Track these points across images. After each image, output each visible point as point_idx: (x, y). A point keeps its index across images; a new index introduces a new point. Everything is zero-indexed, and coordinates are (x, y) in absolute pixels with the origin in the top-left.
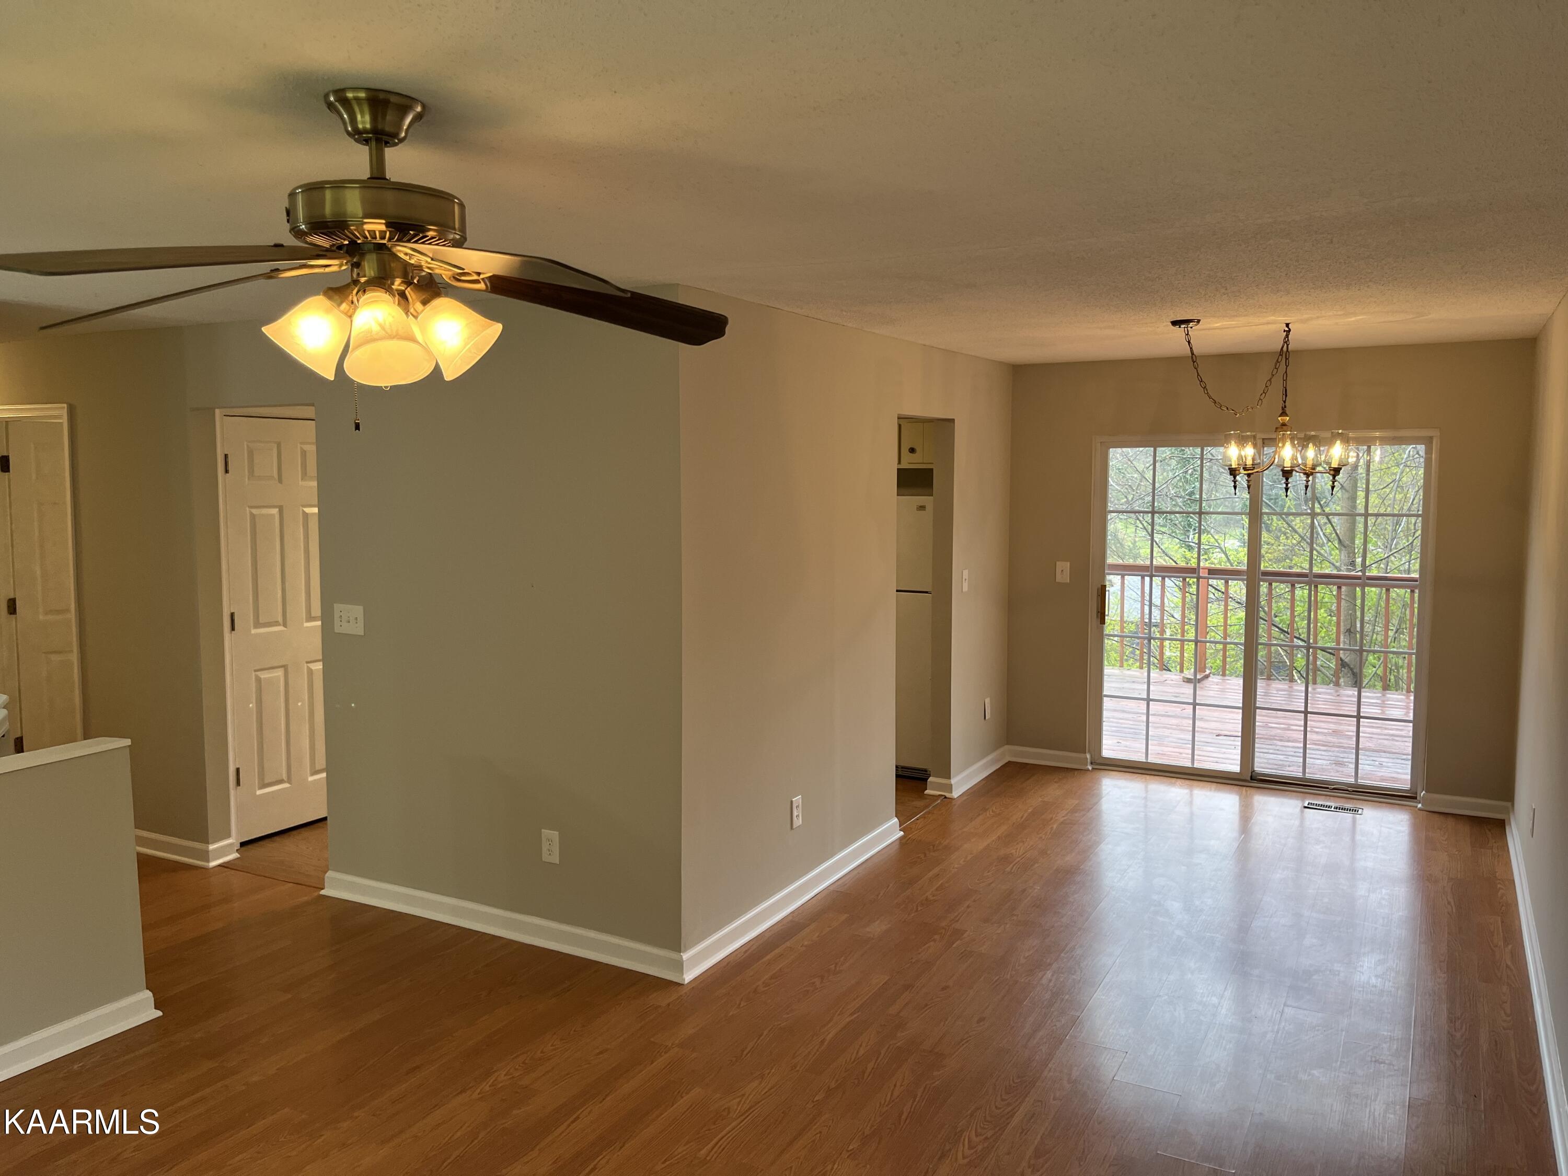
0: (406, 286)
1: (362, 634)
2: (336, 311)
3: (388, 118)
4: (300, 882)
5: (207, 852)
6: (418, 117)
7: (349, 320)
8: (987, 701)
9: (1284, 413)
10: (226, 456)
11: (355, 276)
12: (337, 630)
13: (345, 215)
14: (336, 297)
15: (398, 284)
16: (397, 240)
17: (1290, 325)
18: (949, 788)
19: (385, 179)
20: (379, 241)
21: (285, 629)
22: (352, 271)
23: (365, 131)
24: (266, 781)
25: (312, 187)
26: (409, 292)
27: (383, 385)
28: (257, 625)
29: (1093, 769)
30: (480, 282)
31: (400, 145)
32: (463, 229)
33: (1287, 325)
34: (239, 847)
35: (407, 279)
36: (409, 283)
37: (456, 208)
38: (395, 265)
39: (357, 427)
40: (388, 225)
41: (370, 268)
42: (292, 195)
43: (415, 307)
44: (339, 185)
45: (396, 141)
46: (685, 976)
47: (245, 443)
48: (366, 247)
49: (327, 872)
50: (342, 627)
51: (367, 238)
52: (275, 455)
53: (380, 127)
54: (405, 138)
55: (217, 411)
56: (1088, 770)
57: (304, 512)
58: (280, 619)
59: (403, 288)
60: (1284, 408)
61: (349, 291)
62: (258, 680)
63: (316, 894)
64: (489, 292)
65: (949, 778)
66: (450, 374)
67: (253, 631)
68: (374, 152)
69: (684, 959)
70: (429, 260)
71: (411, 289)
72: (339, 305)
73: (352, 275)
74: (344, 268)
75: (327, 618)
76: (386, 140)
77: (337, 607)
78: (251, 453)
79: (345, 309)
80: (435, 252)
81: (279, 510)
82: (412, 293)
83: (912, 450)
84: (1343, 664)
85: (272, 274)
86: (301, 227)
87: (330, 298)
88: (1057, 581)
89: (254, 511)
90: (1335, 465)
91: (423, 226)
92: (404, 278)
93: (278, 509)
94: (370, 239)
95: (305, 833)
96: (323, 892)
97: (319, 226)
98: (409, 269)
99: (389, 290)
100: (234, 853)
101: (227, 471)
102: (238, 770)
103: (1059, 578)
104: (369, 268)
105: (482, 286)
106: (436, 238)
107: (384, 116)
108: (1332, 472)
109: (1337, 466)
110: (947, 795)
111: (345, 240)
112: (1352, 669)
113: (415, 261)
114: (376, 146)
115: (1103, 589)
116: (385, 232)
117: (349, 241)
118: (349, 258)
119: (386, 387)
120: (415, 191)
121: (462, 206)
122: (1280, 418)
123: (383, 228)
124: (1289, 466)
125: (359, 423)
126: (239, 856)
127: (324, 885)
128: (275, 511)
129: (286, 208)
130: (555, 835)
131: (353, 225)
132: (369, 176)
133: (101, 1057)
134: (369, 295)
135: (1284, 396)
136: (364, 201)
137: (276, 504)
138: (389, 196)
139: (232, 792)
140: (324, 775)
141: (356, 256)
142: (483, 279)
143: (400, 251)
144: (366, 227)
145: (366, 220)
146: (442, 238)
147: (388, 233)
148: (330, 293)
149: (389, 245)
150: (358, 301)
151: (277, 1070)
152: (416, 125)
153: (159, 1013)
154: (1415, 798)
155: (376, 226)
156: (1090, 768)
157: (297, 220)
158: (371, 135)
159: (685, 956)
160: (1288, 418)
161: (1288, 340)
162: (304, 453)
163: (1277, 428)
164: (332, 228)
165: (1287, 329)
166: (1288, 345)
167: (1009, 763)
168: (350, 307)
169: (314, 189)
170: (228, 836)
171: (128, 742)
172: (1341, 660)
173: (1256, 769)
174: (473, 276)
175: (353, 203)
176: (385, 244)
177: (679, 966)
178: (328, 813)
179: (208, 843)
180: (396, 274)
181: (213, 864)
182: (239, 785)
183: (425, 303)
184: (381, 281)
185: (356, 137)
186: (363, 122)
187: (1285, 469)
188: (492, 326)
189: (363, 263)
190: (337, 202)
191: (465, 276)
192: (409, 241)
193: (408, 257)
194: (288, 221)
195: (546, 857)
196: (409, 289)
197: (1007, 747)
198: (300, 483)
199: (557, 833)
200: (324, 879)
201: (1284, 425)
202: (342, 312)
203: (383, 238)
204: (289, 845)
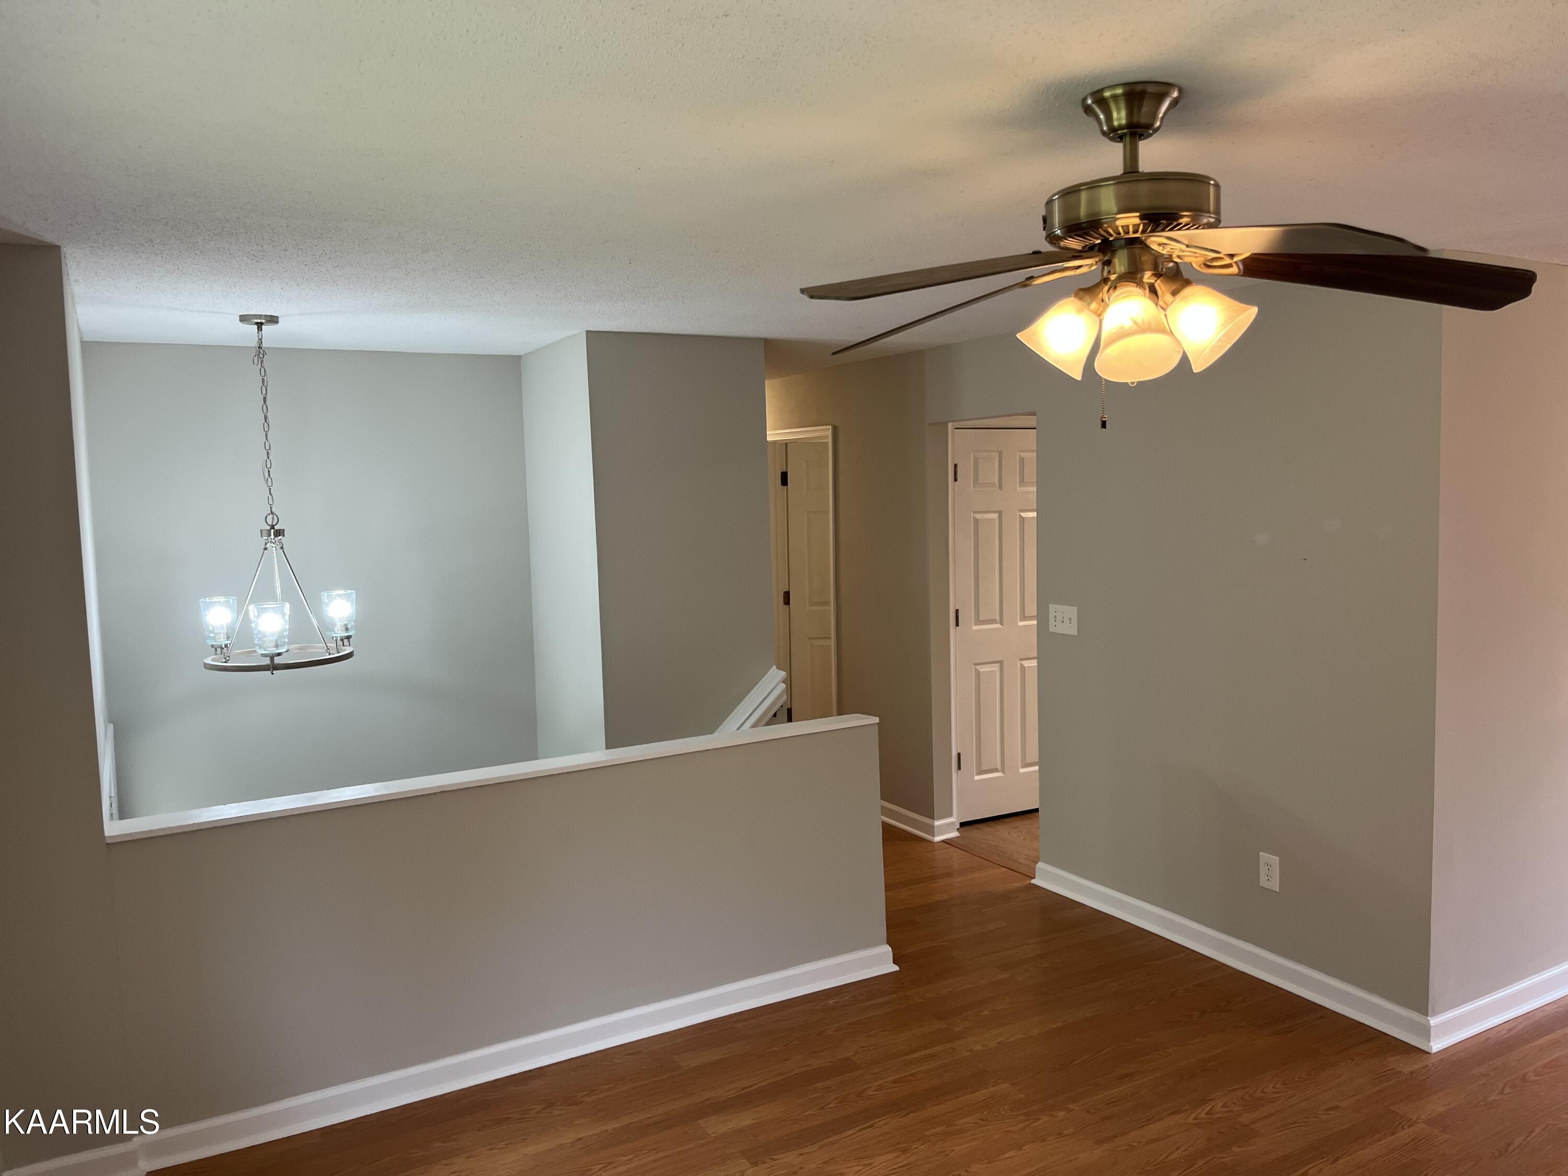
0: (1156, 279)
1: (1076, 634)
2: (1086, 310)
3: (1144, 109)
4: (1012, 868)
5: (933, 827)
6: (1175, 102)
7: (1097, 319)
10: (956, 466)
11: (1105, 274)
12: (1052, 629)
13: (1099, 214)
14: (1087, 298)
15: (1148, 277)
16: (1151, 232)
19: (1138, 172)
20: (1132, 235)
21: (1002, 627)
22: (1103, 270)
23: (1121, 127)
24: (983, 768)
25: (1067, 192)
26: (1159, 285)
27: (1129, 381)
28: (979, 622)
30: (1232, 266)
31: (1154, 135)
32: (1217, 212)
34: (959, 827)
35: (1158, 271)
36: (1158, 275)
37: (1212, 190)
38: (1146, 257)
39: (1104, 425)
40: (1142, 218)
41: (1120, 264)
42: (1050, 202)
43: (1164, 299)
44: (1093, 185)
45: (1151, 132)
46: (1432, 1044)
47: (972, 453)
48: (1117, 244)
49: (1037, 862)
50: (1056, 627)
51: (1120, 234)
52: (997, 463)
53: (1135, 120)
54: (1159, 128)
55: (950, 425)
57: (1020, 515)
58: (998, 618)
59: (1153, 281)
61: (1098, 290)
62: (978, 674)
63: (1028, 882)
64: (1242, 276)
66: (1197, 367)
67: (974, 628)
68: (1128, 147)
69: (1432, 1025)
70: (1184, 247)
71: (1162, 281)
72: (1089, 305)
73: (1102, 274)
74: (1094, 268)
75: (1042, 617)
76: (1141, 133)
77: (1052, 607)
78: (976, 461)
79: (1095, 308)
80: (1190, 238)
81: (999, 515)
82: (1162, 286)
85: (1027, 282)
86: (1056, 233)
87: (1081, 299)
89: (978, 516)
91: (1176, 214)
92: (1155, 270)
93: (997, 514)
94: (1122, 234)
95: (1017, 823)
96: (1033, 881)
97: (1074, 228)
98: (1160, 261)
99: (1140, 284)
100: (954, 832)
101: (956, 480)
102: (959, 755)
104: (1120, 262)
105: (1234, 270)
106: (1189, 224)
107: (1140, 107)
111: (1098, 239)
113: (1168, 252)
114: (1130, 140)
116: (1139, 225)
117: (1102, 240)
118: (1101, 257)
119: (1133, 383)
120: (1168, 179)
121: (1217, 186)
123: (1137, 221)
125: (1105, 421)
126: (959, 835)
127: (1035, 876)
128: (995, 516)
129: (1043, 216)
130: (1275, 860)
131: (1107, 223)
132: (1122, 172)
133: (850, 997)
134: (1118, 291)
136: (1118, 197)
137: (996, 510)
138: (1143, 188)
139: (954, 776)
140: (1036, 768)
141: (1108, 253)
142: (1236, 263)
143: (1153, 242)
144: (1119, 223)
145: (1118, 216)
146: (1195, 223)
147: (1142, 226)
148: (1081, 293)
149: (1143, 237)
150: (1109, 299)
151: (998, 1043)
152: (1172, 111)
153: (896, 968)
155: (1130, 220)
157: (1052, 227)
158: (1125, 131)
159: (1433, 1021)
162: (1022, 461)
164: (1086, 229)
168: (1100, 305)
169: (1069, 193)
170: (951, 815)
171: (876, 720)
174: (1226, 260)
175: (1108, 200)
176: (1138, 238)
177: (1426, 1032)
178: (1041, 804)
179: (933, 818)
180: (1146, 267)
181: (938, 839)
182: (960, 770)
183: (1174, 293)
184: (1132, 276)
185: (1111, 135)
186: (1119, 119)
188: (1246, 311)
189: (1114, 260)
190: (1092, 202)
191: (1217, 261)
192: (1163, 230)
193: (1161, 248)
194: (1044, 229)
195: (1263, 882)
196: (1159, 281)
198: (1018, 488)
199: (1278, 858)
200: (1035, 869)
202: (1092, 311)
203: (1135, 232)
204: (1003, 831)
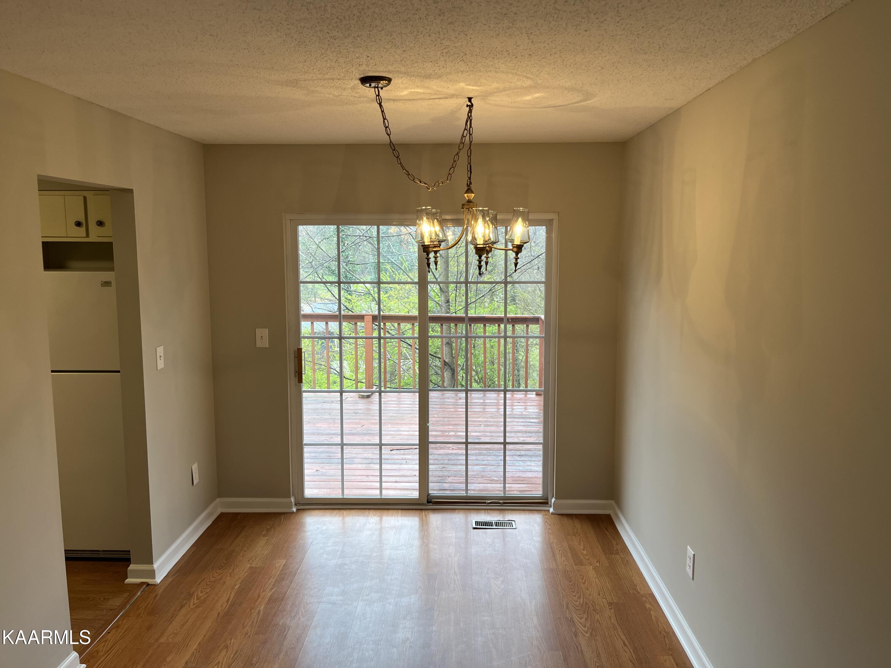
8: (195, 467)
9: (469, 190)
17: (472, 99)
18: (152, 574)
29: (297, 510)
33: (470, 99)
56: (293, 513)
60: (469, 185)
65: (152, 563)
83: (100, 223)
84: (445, 363)
88: (257, 346)
90: (517, 242)
103: (259, 344)
108: (515, 249)
109: (519, 244)
110: (150, 581)
112: (450, 366)
115: (299, 351)
122: (466, 195)
124: (482, 243)
135: (469, 172)
154: (547, 503)
156: (294, 510)
160: (473, 195)
161: (471, 115)
163: (463, 205)
165: (469, 104)
166: (471, 120)
167: (222, 516)
172: (444, 361)
173: (430, 492)
187: (478, 246)
197: (218, 500)
201: (469, 201)
